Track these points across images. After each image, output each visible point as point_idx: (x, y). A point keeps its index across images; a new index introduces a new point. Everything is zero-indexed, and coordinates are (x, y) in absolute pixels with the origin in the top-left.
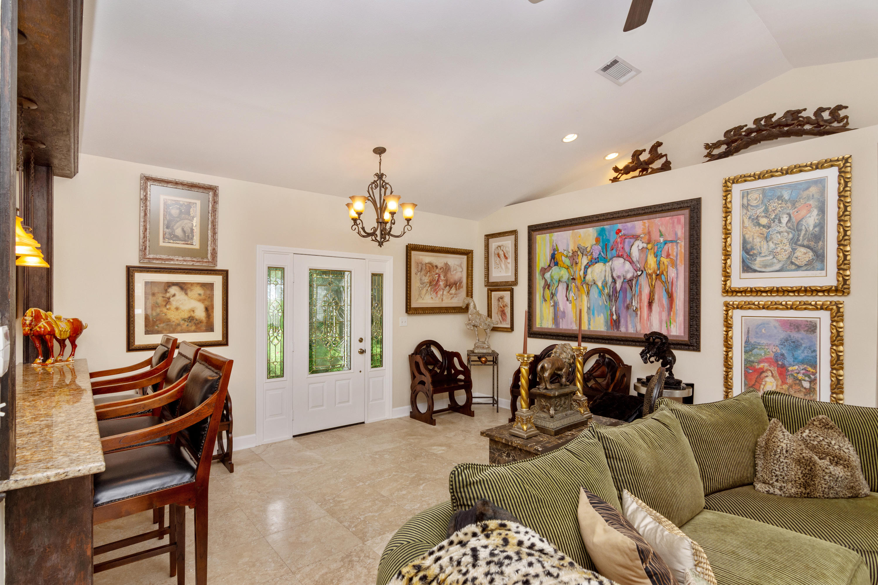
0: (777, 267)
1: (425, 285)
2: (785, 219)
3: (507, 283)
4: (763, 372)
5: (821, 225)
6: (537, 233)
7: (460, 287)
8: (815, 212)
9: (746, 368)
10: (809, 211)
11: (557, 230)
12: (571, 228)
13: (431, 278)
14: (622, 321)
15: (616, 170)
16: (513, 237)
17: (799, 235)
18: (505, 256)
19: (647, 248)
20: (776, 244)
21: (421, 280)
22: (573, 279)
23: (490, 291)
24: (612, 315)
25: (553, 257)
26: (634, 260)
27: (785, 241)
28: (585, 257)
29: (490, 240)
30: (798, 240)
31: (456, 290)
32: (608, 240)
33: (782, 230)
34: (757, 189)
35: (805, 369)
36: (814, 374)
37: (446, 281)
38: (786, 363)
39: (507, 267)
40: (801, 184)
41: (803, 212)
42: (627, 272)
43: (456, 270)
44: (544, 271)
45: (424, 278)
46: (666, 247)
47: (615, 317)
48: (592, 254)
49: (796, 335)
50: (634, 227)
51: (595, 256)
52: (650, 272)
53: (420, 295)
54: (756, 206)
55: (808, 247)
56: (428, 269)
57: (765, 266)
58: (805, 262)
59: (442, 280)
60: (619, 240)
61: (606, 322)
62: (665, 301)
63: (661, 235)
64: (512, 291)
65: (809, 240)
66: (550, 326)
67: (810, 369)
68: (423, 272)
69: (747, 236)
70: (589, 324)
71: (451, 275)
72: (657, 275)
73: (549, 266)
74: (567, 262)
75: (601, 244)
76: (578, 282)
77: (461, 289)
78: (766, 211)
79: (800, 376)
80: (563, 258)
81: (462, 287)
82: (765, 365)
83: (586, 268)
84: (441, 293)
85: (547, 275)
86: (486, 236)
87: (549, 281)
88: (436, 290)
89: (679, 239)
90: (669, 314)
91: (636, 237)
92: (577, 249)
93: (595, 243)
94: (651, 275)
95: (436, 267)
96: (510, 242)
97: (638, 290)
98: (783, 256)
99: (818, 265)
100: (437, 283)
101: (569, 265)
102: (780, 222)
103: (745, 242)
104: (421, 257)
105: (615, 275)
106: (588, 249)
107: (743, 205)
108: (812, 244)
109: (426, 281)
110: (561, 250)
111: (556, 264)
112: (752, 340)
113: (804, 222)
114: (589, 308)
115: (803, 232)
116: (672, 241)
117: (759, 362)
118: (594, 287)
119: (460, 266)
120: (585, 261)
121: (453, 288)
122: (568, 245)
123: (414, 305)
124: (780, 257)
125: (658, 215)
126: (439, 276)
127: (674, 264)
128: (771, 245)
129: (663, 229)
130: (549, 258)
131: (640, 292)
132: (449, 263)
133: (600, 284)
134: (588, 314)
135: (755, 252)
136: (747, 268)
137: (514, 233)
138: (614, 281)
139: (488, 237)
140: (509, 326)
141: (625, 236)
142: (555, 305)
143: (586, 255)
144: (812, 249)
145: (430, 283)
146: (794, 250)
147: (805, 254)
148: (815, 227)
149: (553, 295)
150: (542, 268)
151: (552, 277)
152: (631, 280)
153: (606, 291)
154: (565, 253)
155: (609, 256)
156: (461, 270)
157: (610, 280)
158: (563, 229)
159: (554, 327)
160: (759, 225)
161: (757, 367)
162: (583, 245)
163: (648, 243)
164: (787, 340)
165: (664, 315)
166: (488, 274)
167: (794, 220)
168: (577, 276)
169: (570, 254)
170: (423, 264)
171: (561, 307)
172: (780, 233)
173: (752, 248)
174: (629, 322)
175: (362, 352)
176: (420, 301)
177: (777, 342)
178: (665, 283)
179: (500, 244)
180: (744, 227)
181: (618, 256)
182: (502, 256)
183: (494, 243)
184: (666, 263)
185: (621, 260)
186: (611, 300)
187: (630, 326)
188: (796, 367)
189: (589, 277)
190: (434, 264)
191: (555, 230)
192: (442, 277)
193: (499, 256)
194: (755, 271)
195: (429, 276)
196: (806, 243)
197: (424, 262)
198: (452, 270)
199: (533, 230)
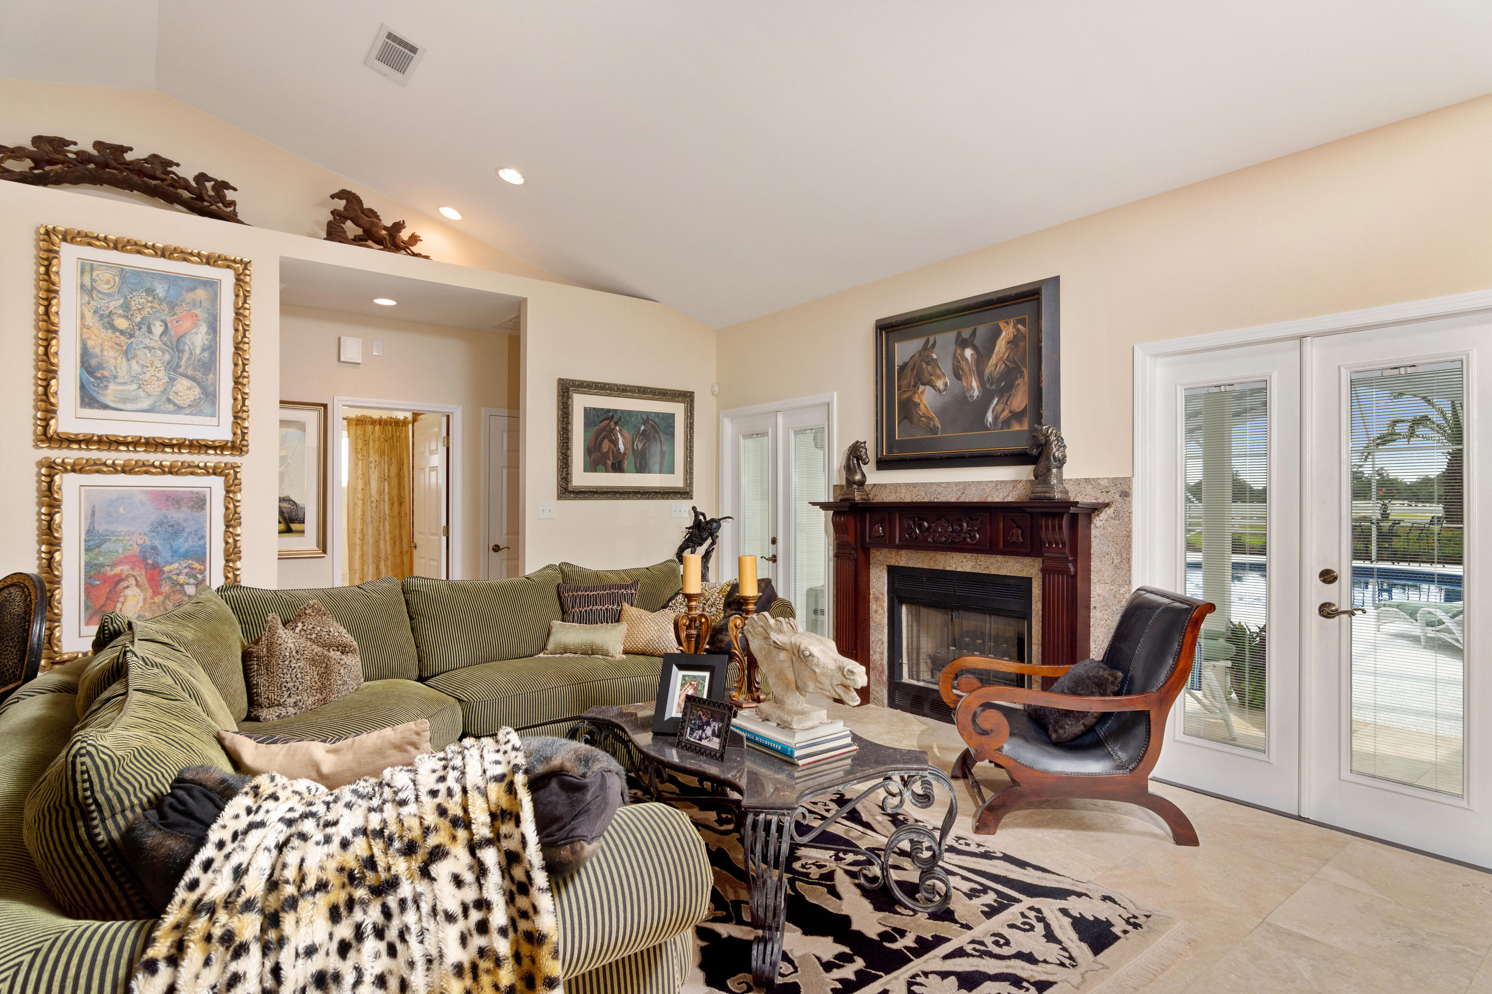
0: (145, 404)
2: (158, 329)
4: (121, 580)
5: (212, 349)
8: (203, 329)
9: (88, 577)
10: (195, 325)
17: (180, 358)
20: (143, 366)
27: (158, 364)
30: (178, 366)
33: (153, 344)
34: (109, 266)
35: (189, 567)
36: (202, 572)
38: (160, 560)
40: (183, 279)
41: (187, 324)
49: (176, 515)
54: (109, 295)
55: (193, 379)
57: (125, 400)
58: (188, 402)
65: (194, 369)
67: (196, 565)
69: (90, 343)
78: (126, 306)
79: (182, 579)
82: (125, 569)
98: (155, 388)
99: (206, 407)
102: (150, 331)
103: (85, 354)
107: (82, 286)
108: (199, 375)
112: (101, 528)
113: (187, 340)
115: (186, 356)
117: (114, 565)
124: (149, 388)
128: (135, 367)
135: (106, 373)
136: (88, 399)
144: (198, 383)
146: (172, 380)
147: (189, 389)
148: (203, 350)
160: (114, 328)
161: (110, 573)
164: (161, 523)
167: (172, 332)
172: (150, 349)
173: (100, 367)
177: (146, 528)
180: (83, 326)
188: (176, 565)
194: (105, 407)
196: (190, 372)
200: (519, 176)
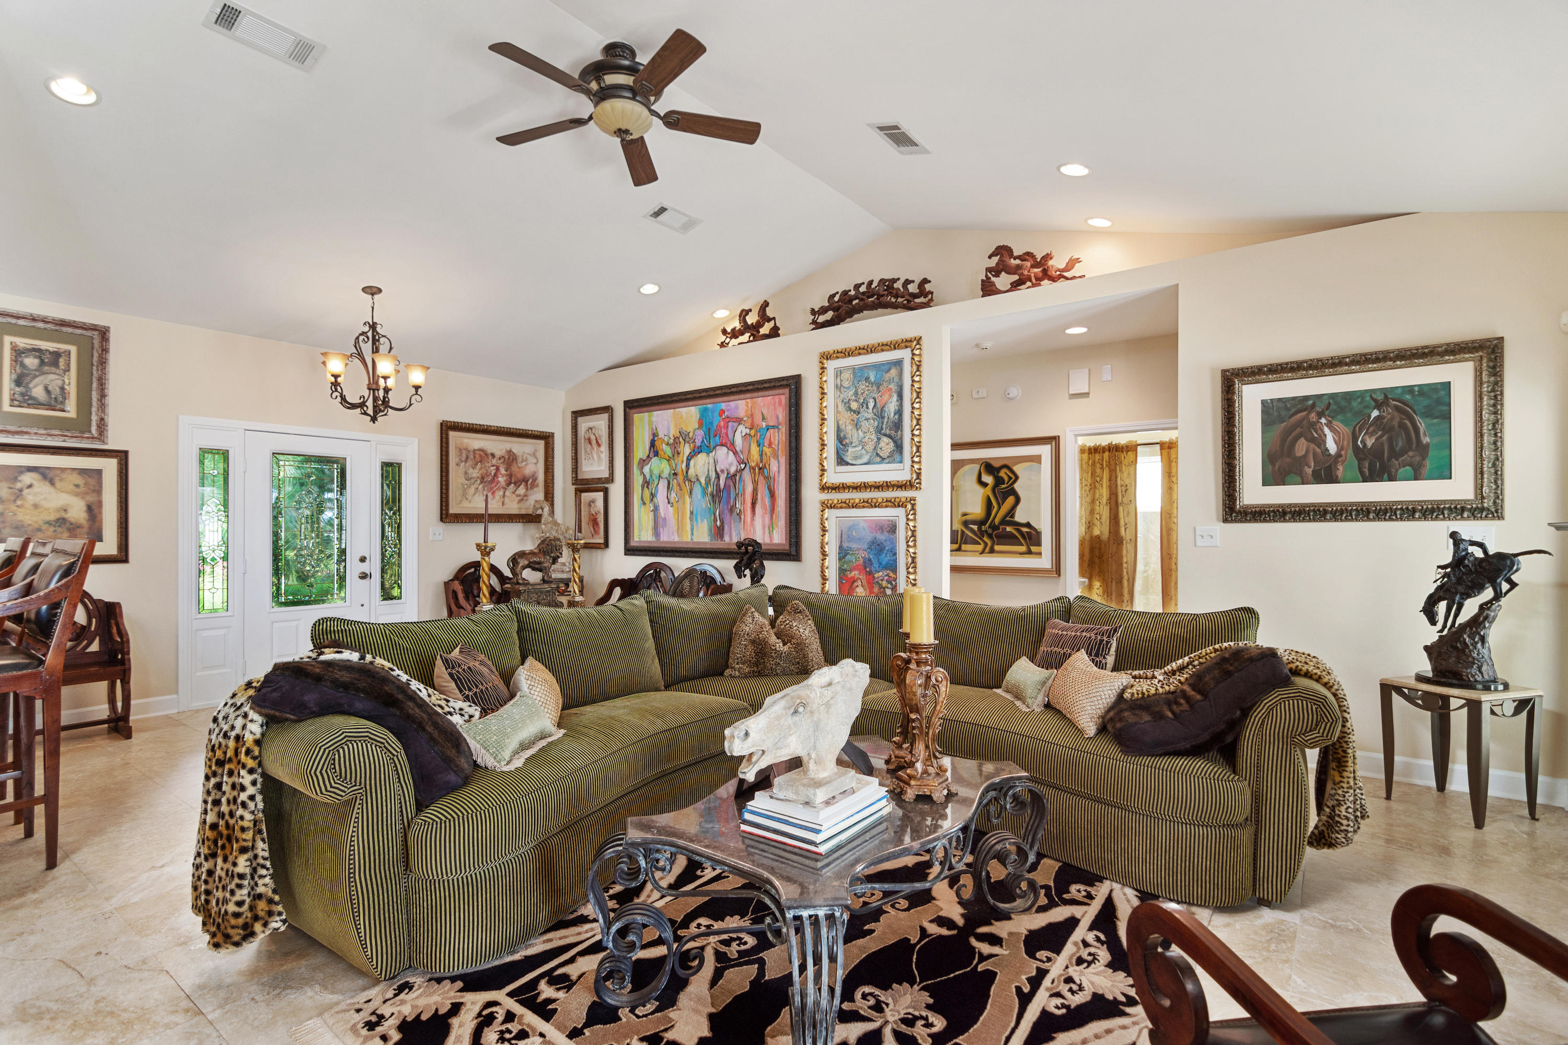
0: (865, 459)
1: (473, 481)
2: (871, 405)
3: (599, 480)
4: (854, 581)
5: (900, 412)
6: (634, 411)
7: (534, 485)
8: (895, 398)
9: (840, 578)
10: (891, 396)
11: (657, 407)
12: (672, 405)
13: (484, 471)
14: (726, 528)
15: (724, 332)
16: (605, 416)
17: (883, 423)
18: (597, 442)
19: (750, 435)
20: (865, 433)
21: (466, 473)
22: (675, 474)
23: (579, 492)
24: (715, 520)
25: (653, 444)
26: (738, 449)
27: (872, 429)
28: (687, 445)
29: (580, 419)
30: (882, 429)
31: (527, 489)
32: (711, 423)
33: (869, 416)
34: (847, 368)
35: (887, 575)
36: (895, 580)
37: (510, 476)
38: (873, 569)
39: (599, 458)
40: (883, 365)
41: (886, 397)
42: (731, 465)
43: (526, 460)
44: (643, 462)
45: (471, 470)
46: (768, 434)
47: (718, 523)
48: (694, 441)
49: (881, 537)
50: (737, 408)
51: (698, 443)
52: (753, 464)
53: (464, 495)
54: (848, 388)
55: (889, 436)
56: (478, 458)
57: (856, 458)
58: (887, 454)
59: (503, 476)
60: (722, 423)
61: (710, 530)
62: (767, 501)
63: (763, 419)
64: (606, 492)
65: (890, 430)
66: (650, 539)
67: (891, 574)
68: (470, 463)
69: (840, 422)
70: (692, 534)
71: (519, 467)
72: (760, 469)
73: (648, 456)
74: (668, 451)
75: (704, 428)
76: (680, 478)
77: (535, 489)
78: (856, 394)
79: (884, 583)
80: (664, 445)
81: (537, 486)
82: (855, 573)
83: (689, 460)
84: (501, 493)
85: (646, 469)
86: (574, 413)
87: (648, 477)
88: (492, 488)
89: (780, 424)
90: (772, 517)
91: (739, 421)
92: (678, 435)
93: (697, 426)
94: (754, 469)
95: (493, 455)
96: (603, 422)
97: (741, 487)
98: (870, 447)
99: (897, 457)
100: (493, 479)
101: (671, 455)
102: (867, 408)
103: (839, 430)
104: (466, 441)
105: (718, 469)
106: (691, 435)
107: (837, 386)
108: (893, 433)
109: (474, 475)
110: (661, 435)
111: (656, 454)
112: (845, 545)
113: (886, 409)
114: (692, 513)
115: (886, 420)
116: (773, 427)
117: (851, 571)
118: (697, 484)
119: (534, 455)
120: (686, 450)
121: (522, 486)
122: (669, 429)
123: (453, 510)
124: (867, 447)
125: (760, 394)
126: (498, 469)
127: (776, 456)
128: (861, 434)
129: (765, 412)
130: (648, 445)
131: (744, 490)
132: (515, 451)
133: (703, 481)
134: (691, 520)
135: (847, 441)
136: (841, 461)
137: (607, 409)
138: (718, 477)
139: (577, 414)
140: (602, 541)
141: (729, 419)
142: (656, 510)
143: (688, 442)
144: (892, 439)
145: (483, 478)
146: (879, 439)
147: (888, 444)
148: (895, 414)
149: (653, 496)
150: (641, 459)
151: (651, 471)
152: (735, 475)
153: (710, 490)
154: (666, 439)
155: (712, 444)
156: (535, 461)
157: (713, 475)
158: (663, 407)
159: (654, 539)
160: (850, 409)
161: (850, 576)
162: (685, 429)
163: (751, 429)
164: (873, 543)
165: (767, 517)
166: (577, 468)
167: (878, 405)
168: (679, 471)
169: (671, 441)
170: (469, 451)
171: (662, 512)
172: (867, 419)
173: (845, 438)
174: (733, 529)
175: (364, 576)
176: (465, 504)
177: (866, 546)
178: (767, 478)
179: (591, 424)
180: (838, 412)
181: (722, 445)
182: (594, 442)
183: (584, 423)
184: (768, 454)
185: (725, 449)
186: (714, 502)
187: (734, 534)
188: (881, 573)
189: (691, 472)
190: (489, 451)
191: (653, 408)
192: (503, 471)
193: (590, 443)
194: (847, 464)
195: (480, 469)
196: (888, 432)
197: (471, 448)
198: (519, 460)
199: (632, 406)
200: (1082, 167)
